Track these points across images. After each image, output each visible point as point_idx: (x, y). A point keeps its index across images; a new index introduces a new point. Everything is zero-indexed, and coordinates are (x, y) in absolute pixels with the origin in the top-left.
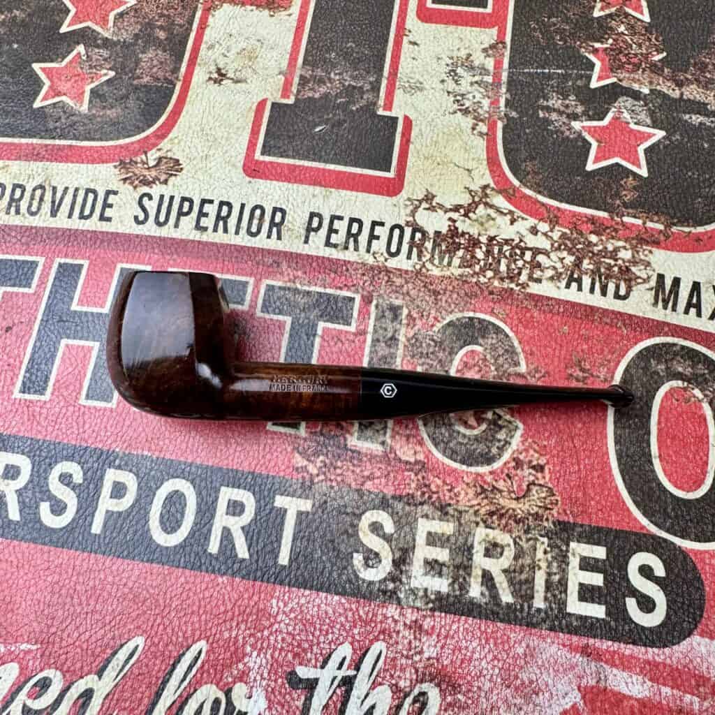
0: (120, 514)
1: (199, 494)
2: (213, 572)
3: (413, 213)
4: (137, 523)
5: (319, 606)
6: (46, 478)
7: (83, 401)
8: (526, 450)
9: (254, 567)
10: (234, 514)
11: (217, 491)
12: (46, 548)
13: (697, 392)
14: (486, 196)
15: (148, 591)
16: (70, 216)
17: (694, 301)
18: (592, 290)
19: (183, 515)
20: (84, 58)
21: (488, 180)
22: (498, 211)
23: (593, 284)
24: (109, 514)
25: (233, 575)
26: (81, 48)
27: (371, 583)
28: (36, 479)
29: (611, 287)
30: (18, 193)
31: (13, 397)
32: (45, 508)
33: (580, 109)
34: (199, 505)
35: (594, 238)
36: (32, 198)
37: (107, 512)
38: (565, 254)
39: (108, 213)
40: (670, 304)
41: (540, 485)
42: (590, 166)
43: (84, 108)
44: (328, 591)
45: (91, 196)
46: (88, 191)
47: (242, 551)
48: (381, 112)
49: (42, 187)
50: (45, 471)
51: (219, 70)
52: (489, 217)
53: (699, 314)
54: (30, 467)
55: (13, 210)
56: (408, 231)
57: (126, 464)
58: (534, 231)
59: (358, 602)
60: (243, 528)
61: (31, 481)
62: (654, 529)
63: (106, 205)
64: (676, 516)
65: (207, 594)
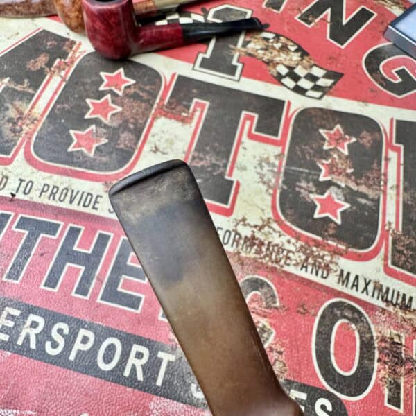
0: (84, 352)
1: (123, 346)
2: (125, 385)
3: (236, 226)
4: (92, 357)
5: (173, 408)
6: (50, 330)
7: (73, 294)
8: (276, 344)
9: (144, 385)
10: (138, 358)
11: (131, 346)
12: (46, 364)
13: (353, 326)
14: (269, 223)
15: (93, 391)
16: (79, 204)
17: (356, 283)
18: (312, 272)
19: (114, 355)
20: (95, 131)
21: (271, 215)
22: (274, 230)
23: (312, 270)
24: (79, 351)
25: (134, 388)
26: (93, 127)
27: (198, 399)
28: (45, 330)
29: (320, 272)
30: (55, 190)
31: (40, 288)
32: (48, 344)
33: (314, 189)
34: (122, 352)
35: (314, 249)
36: (62, 193)
37: (78, 350)
38: (301, 254)
39: (97, 206)
40: (345, 284)
41: (281, 361)
42: (316, 216)
43: (92, 155)
44: (178, 401)
45: (89, 197)
46: (88, 194)
47: (140, 377)
48: (227, 177)
49: (67, 189)
50: (50, 326)
51: (156, 147)
52: (270, 233)
53: (357, 290)
54: (44, 323)
55: (52, 198)
56: (233, 234)
57: (90, 328)
58: (289, 242)
59: (191, 408)
60: (142, 366)
61: (43, 330)
62: (328, 388)
63: (96, 202)
64: (339, 383)
65: (121, 396)
